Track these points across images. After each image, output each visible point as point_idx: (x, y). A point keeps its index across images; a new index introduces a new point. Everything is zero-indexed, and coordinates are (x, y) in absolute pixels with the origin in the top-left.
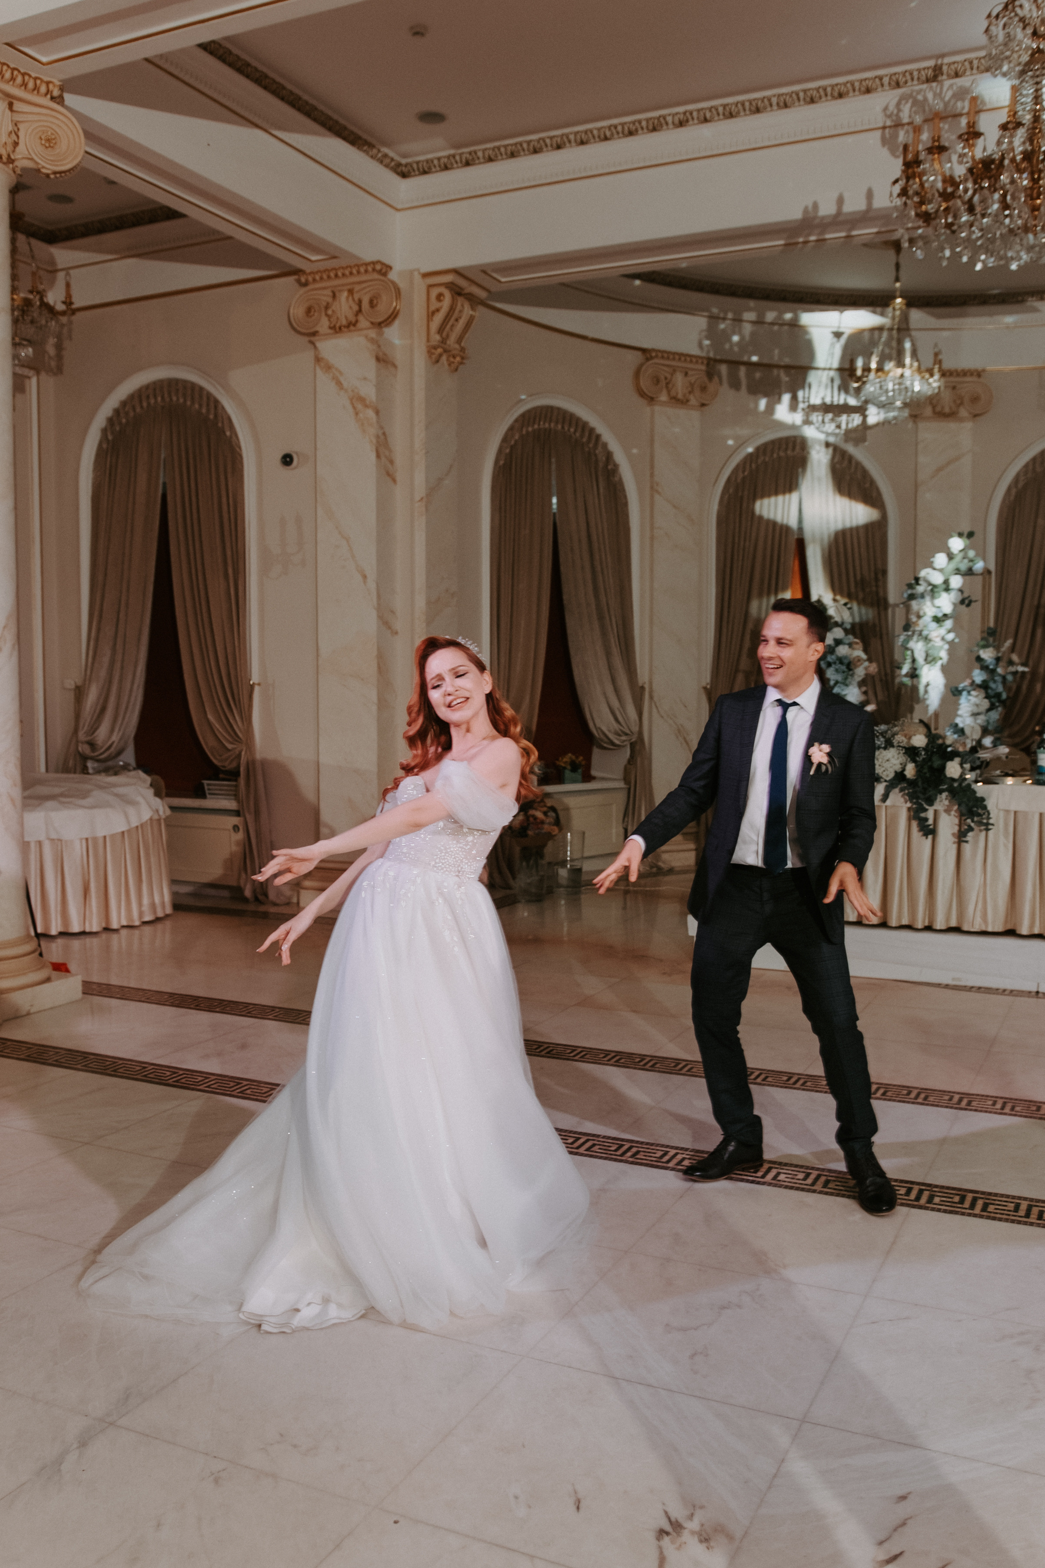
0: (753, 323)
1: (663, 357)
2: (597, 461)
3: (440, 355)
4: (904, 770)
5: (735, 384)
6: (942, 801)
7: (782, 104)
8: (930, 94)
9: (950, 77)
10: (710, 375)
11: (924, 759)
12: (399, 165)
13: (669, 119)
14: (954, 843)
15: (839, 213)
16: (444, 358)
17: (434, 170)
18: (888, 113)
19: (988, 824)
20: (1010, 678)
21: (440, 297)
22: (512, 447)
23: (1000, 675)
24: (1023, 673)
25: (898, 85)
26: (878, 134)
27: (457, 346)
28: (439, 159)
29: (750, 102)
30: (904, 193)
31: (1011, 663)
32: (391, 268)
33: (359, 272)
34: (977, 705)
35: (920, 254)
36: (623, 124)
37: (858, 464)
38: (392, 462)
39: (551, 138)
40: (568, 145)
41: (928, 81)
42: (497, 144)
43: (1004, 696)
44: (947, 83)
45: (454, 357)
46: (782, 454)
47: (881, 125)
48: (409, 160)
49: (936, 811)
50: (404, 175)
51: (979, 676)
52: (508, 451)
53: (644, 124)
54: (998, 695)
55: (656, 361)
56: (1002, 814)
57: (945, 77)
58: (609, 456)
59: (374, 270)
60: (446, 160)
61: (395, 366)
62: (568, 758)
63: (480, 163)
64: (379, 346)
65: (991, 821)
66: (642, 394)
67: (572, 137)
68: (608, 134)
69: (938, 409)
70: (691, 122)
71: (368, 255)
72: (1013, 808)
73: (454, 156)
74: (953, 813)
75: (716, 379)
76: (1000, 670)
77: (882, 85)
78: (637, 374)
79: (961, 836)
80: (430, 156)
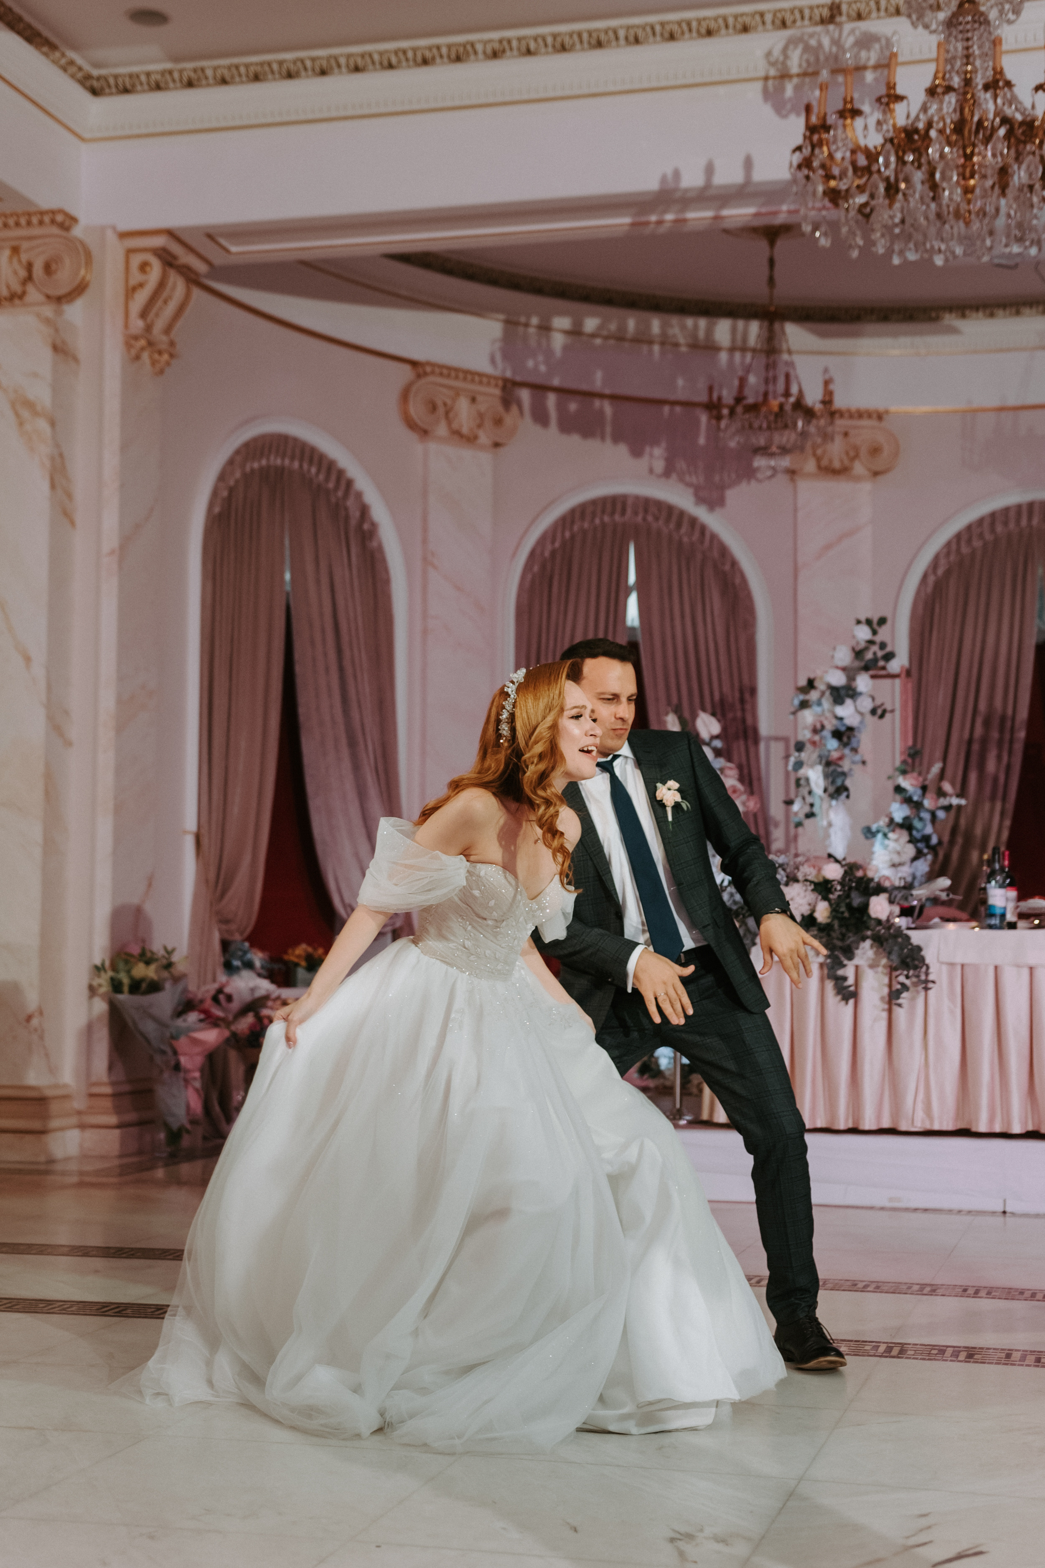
0: (567, 333)
1: (441, 374)
2: (347, 518)
3: (143, 349)
4: (813, 911)
5: (541, 417)
6: (865, 951)
7: (631, 39)
8: (824, 37)
9: (850, 19)
10: (508, 400)
11: (839, 896)
12: (88, 77)
13: (479, 47)
14: (883, 1010)
15: (708, 185)
16: (145, 356)
17: (139, 88)
18: (772, 59)
19: (927, 981)
20: (941, 814)
21: (144, 267)
22: (231, 490)
23: (927, 810)
24: (959, 807)
25: (784, 25)
26: (759, 85)
27: (164, 338)
28: (148, 74)
29: (590, 33)
30: (806, 163)
31: (941, 793)
32: (74, 220)
33: (29, 223)
34: (899, 853)
35: (824, 242)
36: (415, 50)
37: (714, 537)
38: (69, 496)
39: (313, 60)
40: (336, 70)
41: (822, 21)
42: (236, 60)
43: (934, 840)
44: (848, 27)
45: (160, 353)
46: (606, 519)
47: (762, 74)
48: (103, 72)
49: (857, 967)
50: (95, 92)
51: (899, 812)
52: (225, 494)
53: (444, 51)
54: (926, 839)
55: (431, 379)
56: (945, 968)
57: (844, 18)
58: (364, 510)
59: (53, 221)
60: (159, 77)
61: (76, 360)
62: (302, 949)
63: (208, 85)
64: (57, 330)
65: (931, 978)
66: (411, 425)
67: (343, 61)
68: (394, 60)
69: (824, 462)
70: (508, 53)
71: (45, 200)
72: (959, 960)
73: (170, 72)
74: (880, 969)
75: (514, 409)
76: (927, 803)
77: (764, 23)
78: (405, 395)
79: (893, 997)
80: (135, 69)
